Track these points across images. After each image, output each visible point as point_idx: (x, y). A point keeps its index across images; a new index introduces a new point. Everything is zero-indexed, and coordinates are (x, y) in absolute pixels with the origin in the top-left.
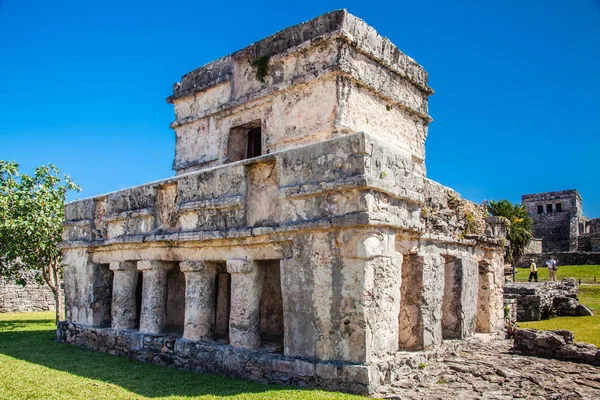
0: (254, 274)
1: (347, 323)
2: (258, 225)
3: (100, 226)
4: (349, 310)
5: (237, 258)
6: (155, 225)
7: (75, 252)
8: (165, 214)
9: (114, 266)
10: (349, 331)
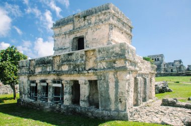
0: (88, 84)
1: (120, 99)
2: (90, 70)
3: (32, 68)
4: (121, 95)
5: (82, 79)
6: (52, 69)
7: (23, 77)
8: (56, 65)
9: (38, 81)
10: (121, 102)
